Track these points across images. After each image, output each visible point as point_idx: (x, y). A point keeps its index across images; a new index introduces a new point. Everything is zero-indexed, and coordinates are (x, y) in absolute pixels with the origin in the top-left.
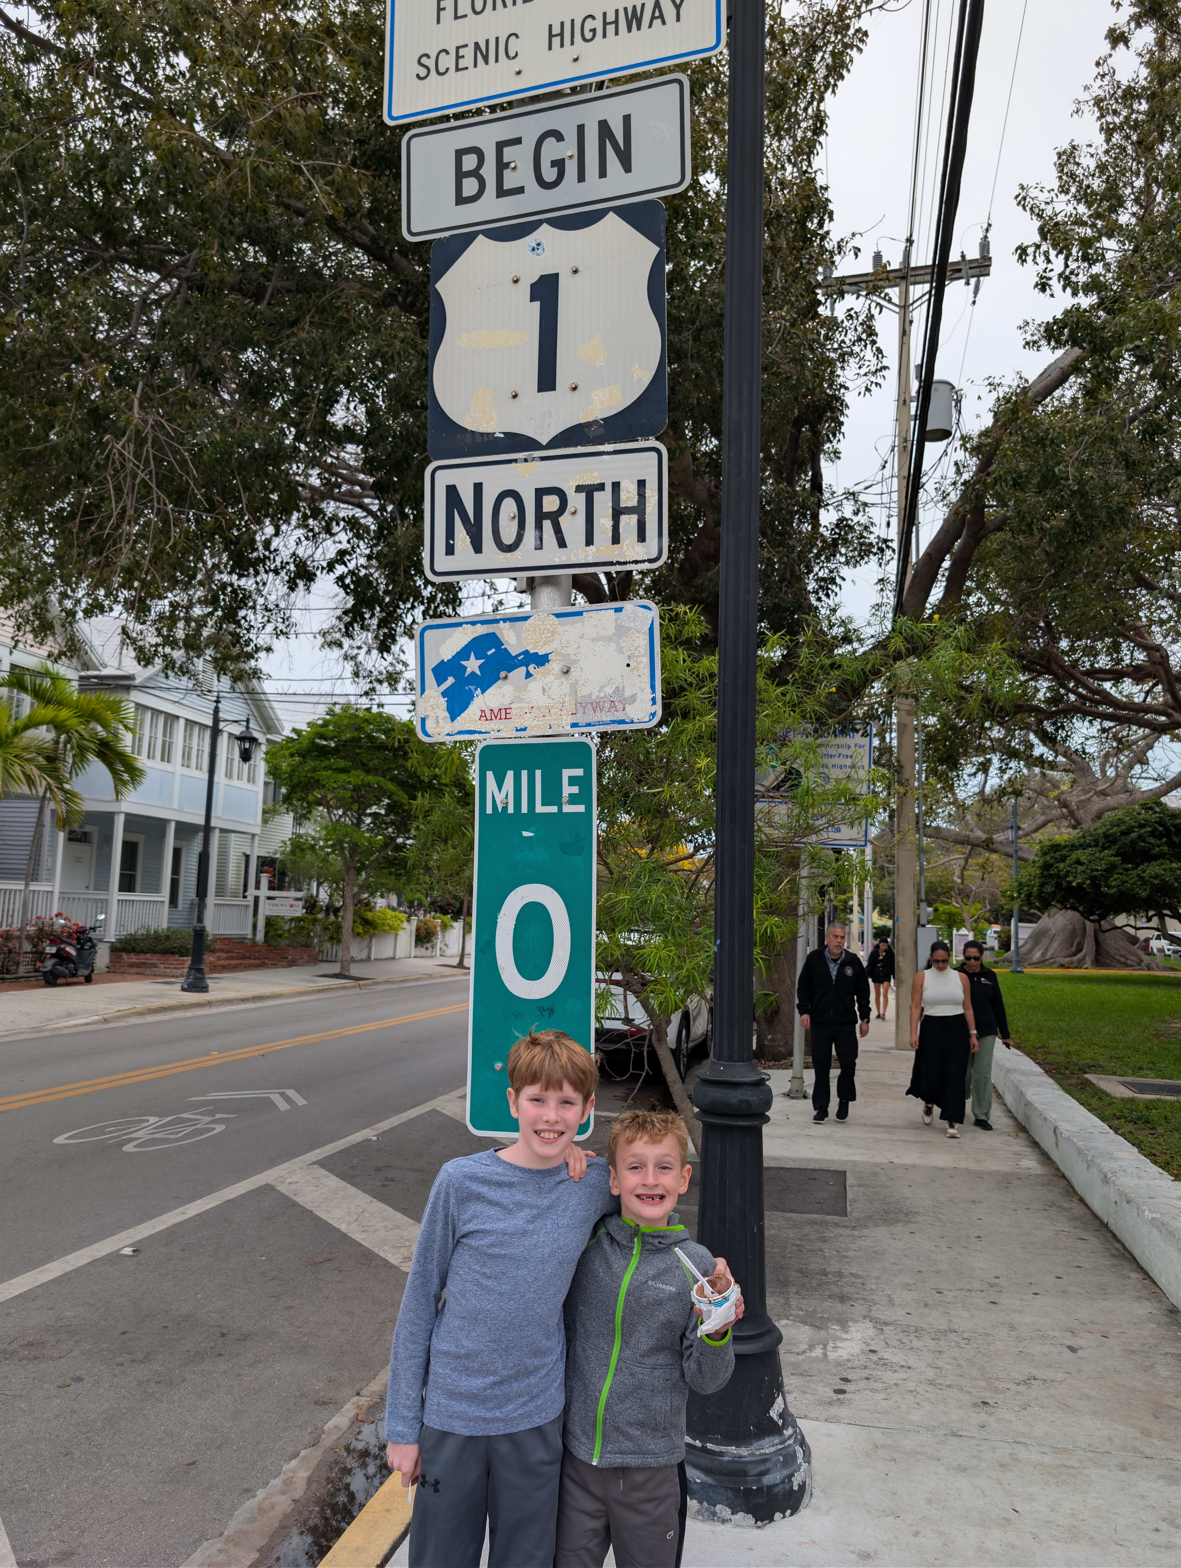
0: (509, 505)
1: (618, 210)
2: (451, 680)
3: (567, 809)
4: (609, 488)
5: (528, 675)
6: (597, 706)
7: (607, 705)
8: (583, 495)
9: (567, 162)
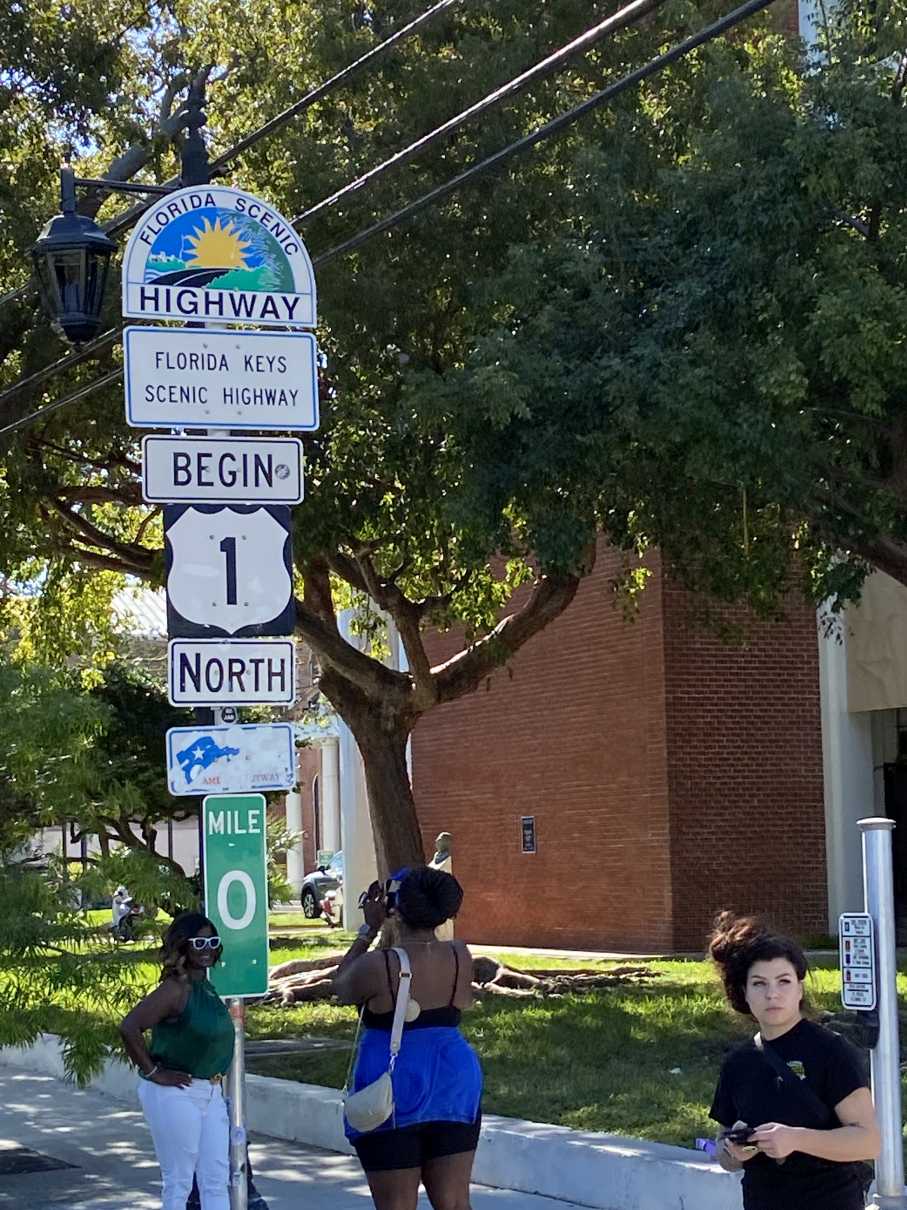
0: (214, 666)
1: (267, 508)
2: (187, 762)
3: (251, 831)
4: (266, 662)
5: (229, 760)
6: (265, 777)
7: (268, 777)
8: (253, 664)
9: (237, 474)
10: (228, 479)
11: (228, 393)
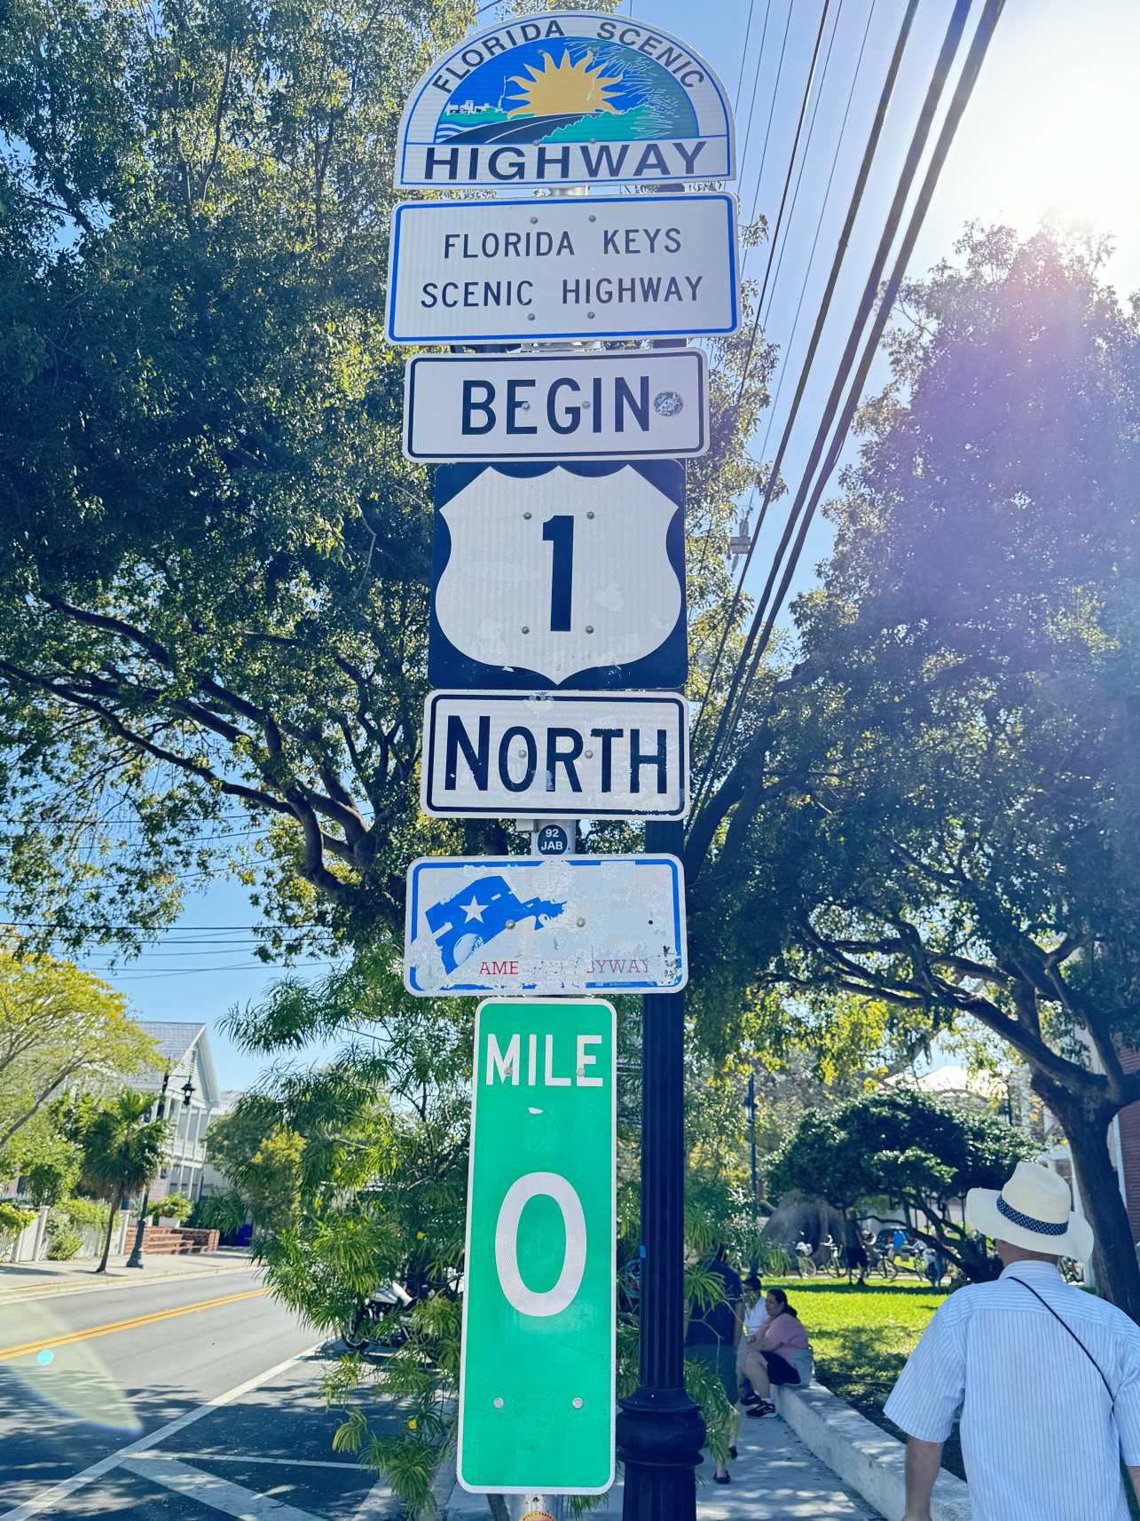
0: (518, 743)
1: (635, 464)
2: (448, 926)
3: (582, 1082)
4: (627, 734)
5: (538, 926)
6: (616, 965)
7: (627, 964)
8: (600, 740)
9: (582, 411)
10: (564, 420)
11: (571, 286)
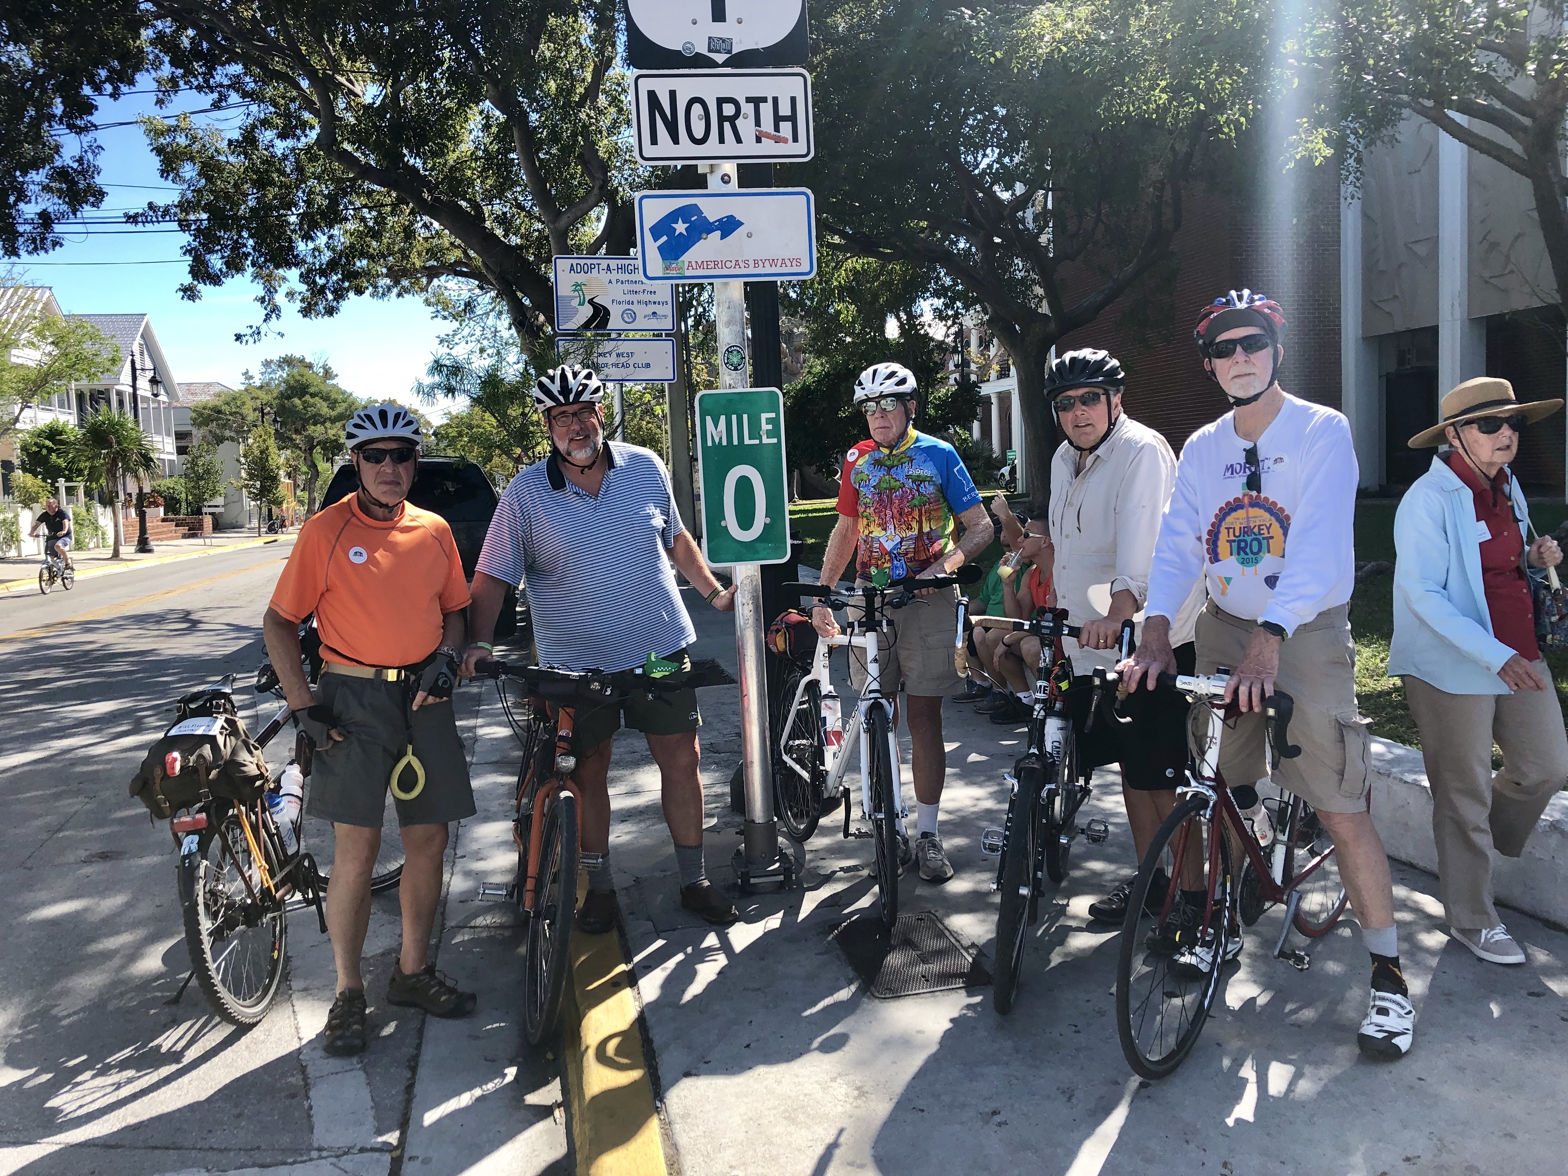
0: (697, 109)
2: (665, 238)
5: (724, 237)
8: (752, 105)
